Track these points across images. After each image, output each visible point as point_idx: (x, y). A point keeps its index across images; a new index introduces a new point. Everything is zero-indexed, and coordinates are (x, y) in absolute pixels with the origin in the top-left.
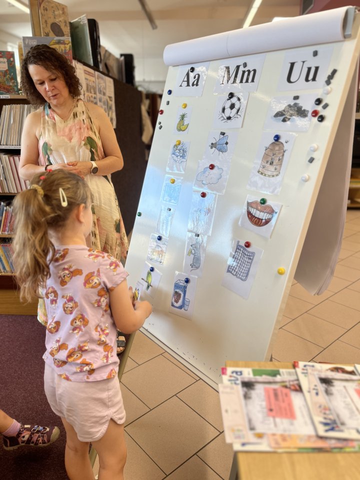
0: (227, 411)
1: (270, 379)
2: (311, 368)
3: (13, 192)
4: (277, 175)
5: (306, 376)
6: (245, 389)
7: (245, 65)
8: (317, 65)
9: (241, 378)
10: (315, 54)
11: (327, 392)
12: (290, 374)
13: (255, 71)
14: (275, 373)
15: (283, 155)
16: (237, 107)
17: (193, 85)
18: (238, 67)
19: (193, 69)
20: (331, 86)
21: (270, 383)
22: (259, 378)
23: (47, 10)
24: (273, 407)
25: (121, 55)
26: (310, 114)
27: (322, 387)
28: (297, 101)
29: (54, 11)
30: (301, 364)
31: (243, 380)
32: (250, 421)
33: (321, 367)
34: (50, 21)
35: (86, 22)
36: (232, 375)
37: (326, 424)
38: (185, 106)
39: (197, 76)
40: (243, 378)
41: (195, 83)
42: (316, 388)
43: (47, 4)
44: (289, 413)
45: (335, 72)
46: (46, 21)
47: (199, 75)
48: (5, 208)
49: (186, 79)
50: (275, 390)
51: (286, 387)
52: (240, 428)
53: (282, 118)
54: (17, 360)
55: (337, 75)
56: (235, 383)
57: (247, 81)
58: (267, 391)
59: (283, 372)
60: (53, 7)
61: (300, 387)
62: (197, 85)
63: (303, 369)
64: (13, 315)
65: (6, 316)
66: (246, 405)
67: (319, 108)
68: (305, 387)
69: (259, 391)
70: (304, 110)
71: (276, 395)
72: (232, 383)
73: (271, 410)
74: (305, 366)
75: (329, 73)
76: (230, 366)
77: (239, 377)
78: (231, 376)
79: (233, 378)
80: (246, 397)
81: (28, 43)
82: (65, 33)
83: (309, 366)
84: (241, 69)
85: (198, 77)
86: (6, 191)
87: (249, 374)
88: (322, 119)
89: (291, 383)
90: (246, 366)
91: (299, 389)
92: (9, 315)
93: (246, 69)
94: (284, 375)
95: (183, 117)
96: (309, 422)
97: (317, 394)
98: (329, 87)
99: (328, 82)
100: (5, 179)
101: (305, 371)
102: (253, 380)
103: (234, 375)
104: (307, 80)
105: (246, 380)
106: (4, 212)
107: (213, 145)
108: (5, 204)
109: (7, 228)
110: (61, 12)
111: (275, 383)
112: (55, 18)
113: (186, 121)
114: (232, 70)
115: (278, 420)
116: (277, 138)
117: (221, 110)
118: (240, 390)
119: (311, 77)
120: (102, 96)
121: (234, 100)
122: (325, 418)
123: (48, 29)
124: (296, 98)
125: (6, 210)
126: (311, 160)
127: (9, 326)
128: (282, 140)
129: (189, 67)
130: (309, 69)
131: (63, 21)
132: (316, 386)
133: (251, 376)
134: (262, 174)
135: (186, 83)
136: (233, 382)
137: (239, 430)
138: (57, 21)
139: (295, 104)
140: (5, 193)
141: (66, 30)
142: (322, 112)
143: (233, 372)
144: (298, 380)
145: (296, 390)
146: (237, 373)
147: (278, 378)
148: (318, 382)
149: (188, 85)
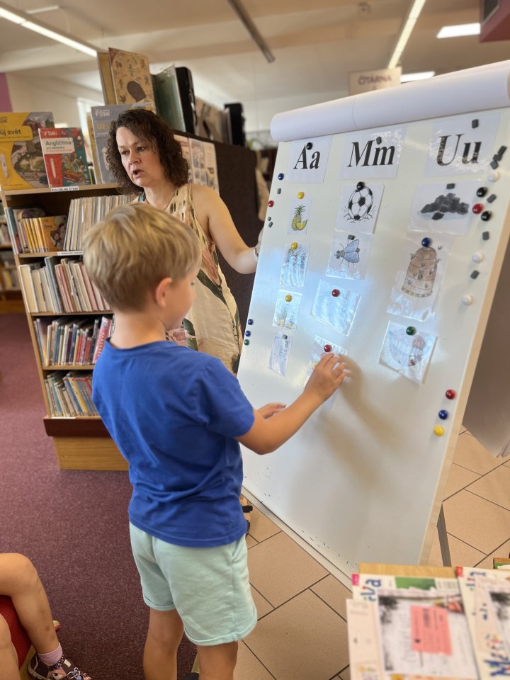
0: (356, 641)
1: (419, 592)
2: (481, 576)
3: (87, 310)
4: (429, 295)
5: (472, 589)
6: (383, 608)
7: (379, 140)
8: (478, 141)
9: (379, 590)
10: (475, 124)
11: (500, 615)
12: (449, 585)
13: (393, 148)
14: (427, 585)
15: (436, 267)
16: (368, 202)
17: (311, 167)
18: (370, 144)
19: (310, 146)
20: (498, 170)
21: (419, 599)
22: (406, 592)
23: (121, 66)
24: (420, 637)
25: (226, 106)
26: (470, 209)
27: (493, 607)
28: (452, 191)
29: (130, 66)
30: (467, 571)
31: (381, 594)
32: (387, 656)
33: (496, 576)
34: (126, 81)
35: (174, 74)
36: (366, 585)
37: (494, 664)
38: (302, 195)
39: (316, 155)
40: (381, 591)
41: (314, 164)
42: (485, 608)
43: (121, 57)
44: (444, 646)
45: (503, 150)
46: (121, 81)
47: (318, 153)
48: (78, 332)
49: (301, 159)
50: (426, 610)
51: (442, 606)
52: (373, 666)
53: (432, 214)
54: (99, 534)
55: (506, 155)
56: (370, 599)
57: (383, 163)
58: (414, 611)
59: (439, 583)
60: (128, 61)
61: (462, 605)
62: (316, 167)
63: (469, 579)
64: (93, 471)
65: (85, 472)
66: (383, 632)
67: (483, 201)
68: (468, 608)
69: (403, 611)
70: (463, 204)
71: (426, 618)
72: (365, 599)
73: (418, 641)
74: (472, 574)
75: (496, 152)
76: (365, 572)
77: (375, 589)
78: (364, 588)
79: (367, 591)
80: (384, 619)
81: (99, 115)
82: (146, 93)
83: (478, 574)
84: (375, 146)
85: (318, 156)
86: (79, 309)
87: (390, 585)
88: (487, 216)
89: (450, 600)
90: (388, 573)
91: (460, 609)
92: (88, 471)
93: (381, 146)
94: (440, 587)
95: (299, 210)
96: (470, 659)
97: (485, 617)
98: (495, 172)
99: (495, 165)
100: (77, 294)
101: (471, 582)
102: (396, 594)
103: (370, 585)
104: (465, 162)
105: (386, 594)
106: (77, 337)
107: (339, 254)
108: (78, 326)
109: (82, 358)
110: (139, 66)
111: (427, 599)
112: (132, 75)
113: (304, 216)
114: (362, 148)
115: (426, 656)
116: (427, 242)
117: (347, 205)
118: (376, 609)
119: (470, 156)
120: (199, 169)
121: (364, 193)
122: (493, 655)
123: (125, 91)
124: (451, 186)
125: (79, 334)
126: (475, 275)
127: (88, 486)
128: (434, 245)
129: (305, 143)
130: (468, 146)
131: (143, 78)
132: (485, 605)
133: (394, 587)
134: (407, 292)
135: (301, 165)
136: (367, 596)
137: (371, 670)
138: (134, 79)
139: (450, 195)
140: (77, 312)
141: (148, 89)
142: (488, 208)
143: (367, 582)
144: (460, 595)
145: (456, 611)
146: (373, 582)
147: (432, 592)
148: (488, 599)
149: (305, 167)
